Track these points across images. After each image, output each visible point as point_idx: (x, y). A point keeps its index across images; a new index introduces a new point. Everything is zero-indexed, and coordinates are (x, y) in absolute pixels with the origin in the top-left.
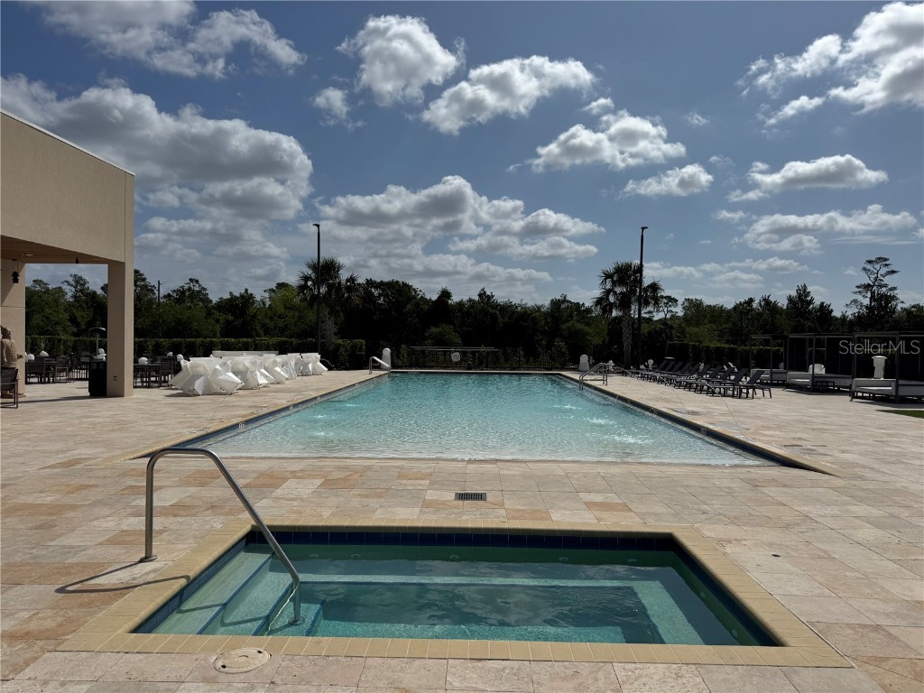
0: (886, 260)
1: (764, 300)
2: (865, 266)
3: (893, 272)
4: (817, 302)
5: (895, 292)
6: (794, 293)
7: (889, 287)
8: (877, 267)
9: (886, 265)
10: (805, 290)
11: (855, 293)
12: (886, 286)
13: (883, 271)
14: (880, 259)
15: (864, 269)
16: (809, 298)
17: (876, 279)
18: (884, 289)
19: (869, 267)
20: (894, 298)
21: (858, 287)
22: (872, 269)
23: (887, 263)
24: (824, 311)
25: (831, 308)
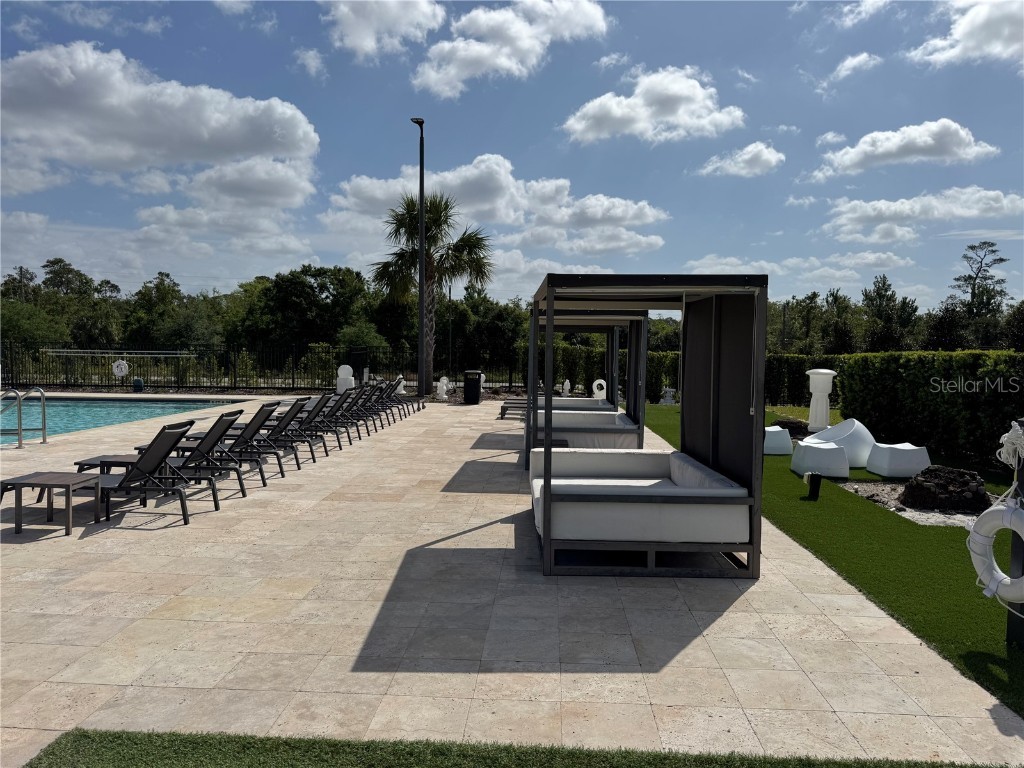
0: (993, 245)
1: (832, 295)
2: (966, 253)
3: (1002, 260)
4: (899, 298)
5: (1004, 285)
6: (871, 288)
7: (996, 279)
8: (981, 253)
9: (993, 252)
10: (884, 283)
11: (954, 287)
12: (991, 278)
13: (989, 259)
14: (985, 244)
15: (965, 257)
16: (889, 293)
17: (979, 270)
18: (989, 282)
19: (971, 254)
20: (1002, 293)
21: (957, 280)
22: (974, 256)
23: (994, 248)
24: (907, 308)
25: (915, 304)
